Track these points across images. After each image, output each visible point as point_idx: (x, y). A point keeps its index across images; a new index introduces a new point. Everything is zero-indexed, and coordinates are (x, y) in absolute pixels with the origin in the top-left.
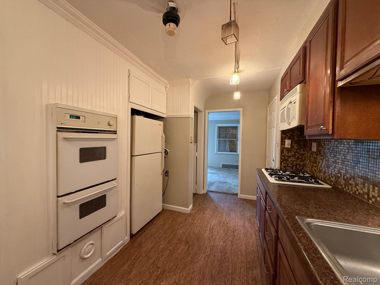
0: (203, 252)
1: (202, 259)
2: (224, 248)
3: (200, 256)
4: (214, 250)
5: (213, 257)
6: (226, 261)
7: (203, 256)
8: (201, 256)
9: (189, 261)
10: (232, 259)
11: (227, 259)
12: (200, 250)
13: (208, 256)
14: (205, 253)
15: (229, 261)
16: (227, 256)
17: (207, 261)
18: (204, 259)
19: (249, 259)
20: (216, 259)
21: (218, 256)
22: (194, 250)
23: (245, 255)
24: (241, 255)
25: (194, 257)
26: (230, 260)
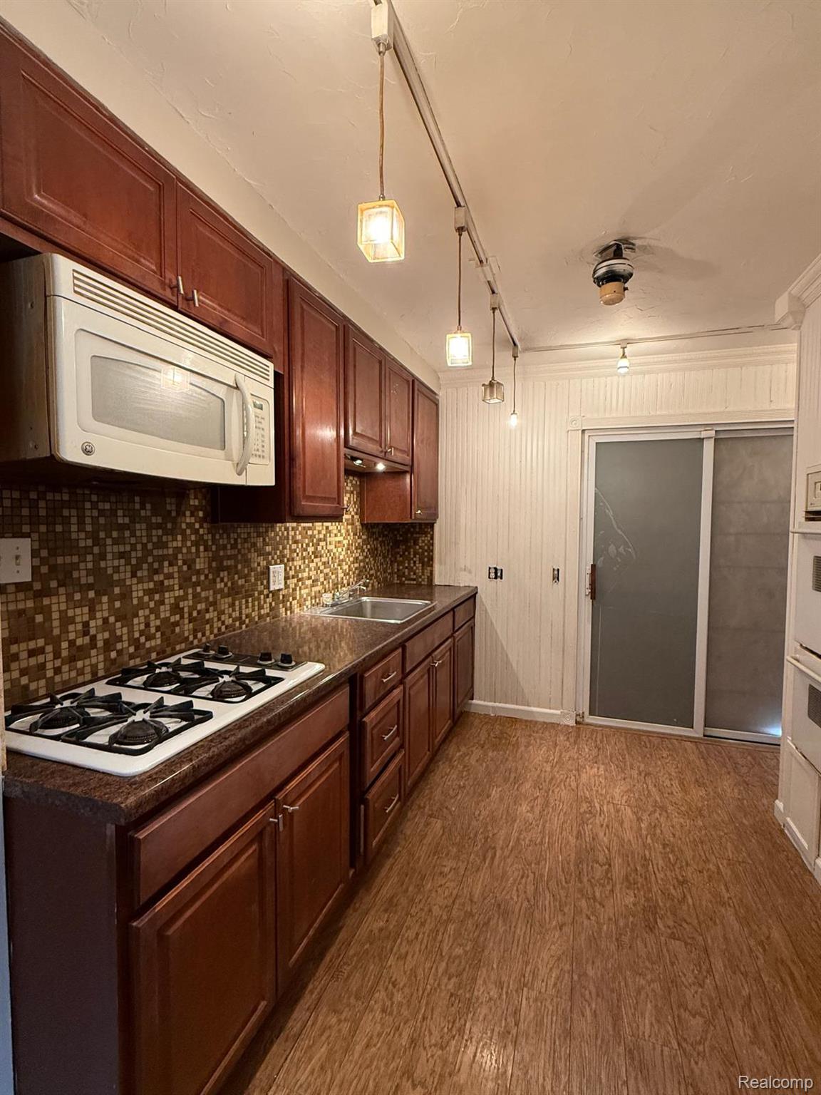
0: (548, 1003)
1: (543, 972)
2: (457, 1025)
3: (555, 985)
4: (500, 1012)
5: (505, 978)
6: (457, 962)
7: (544, 984)
8: (552, 983)
9: (587, 962)
10: (433, 969)
11: (452, 970)
12: (560, 1012)
13: (525, 985)
14: (536, 1000)
15: (447, 964)
16: (453, 980)
17: (527, 963)
18: (538, 970)
19: (371, 968)
20: (493, 968)
21: (485, 982)
22: (588, 1013)
23: (380, 987)
24: (394, 986)
25: (576, 977)
26: (444, 964)
